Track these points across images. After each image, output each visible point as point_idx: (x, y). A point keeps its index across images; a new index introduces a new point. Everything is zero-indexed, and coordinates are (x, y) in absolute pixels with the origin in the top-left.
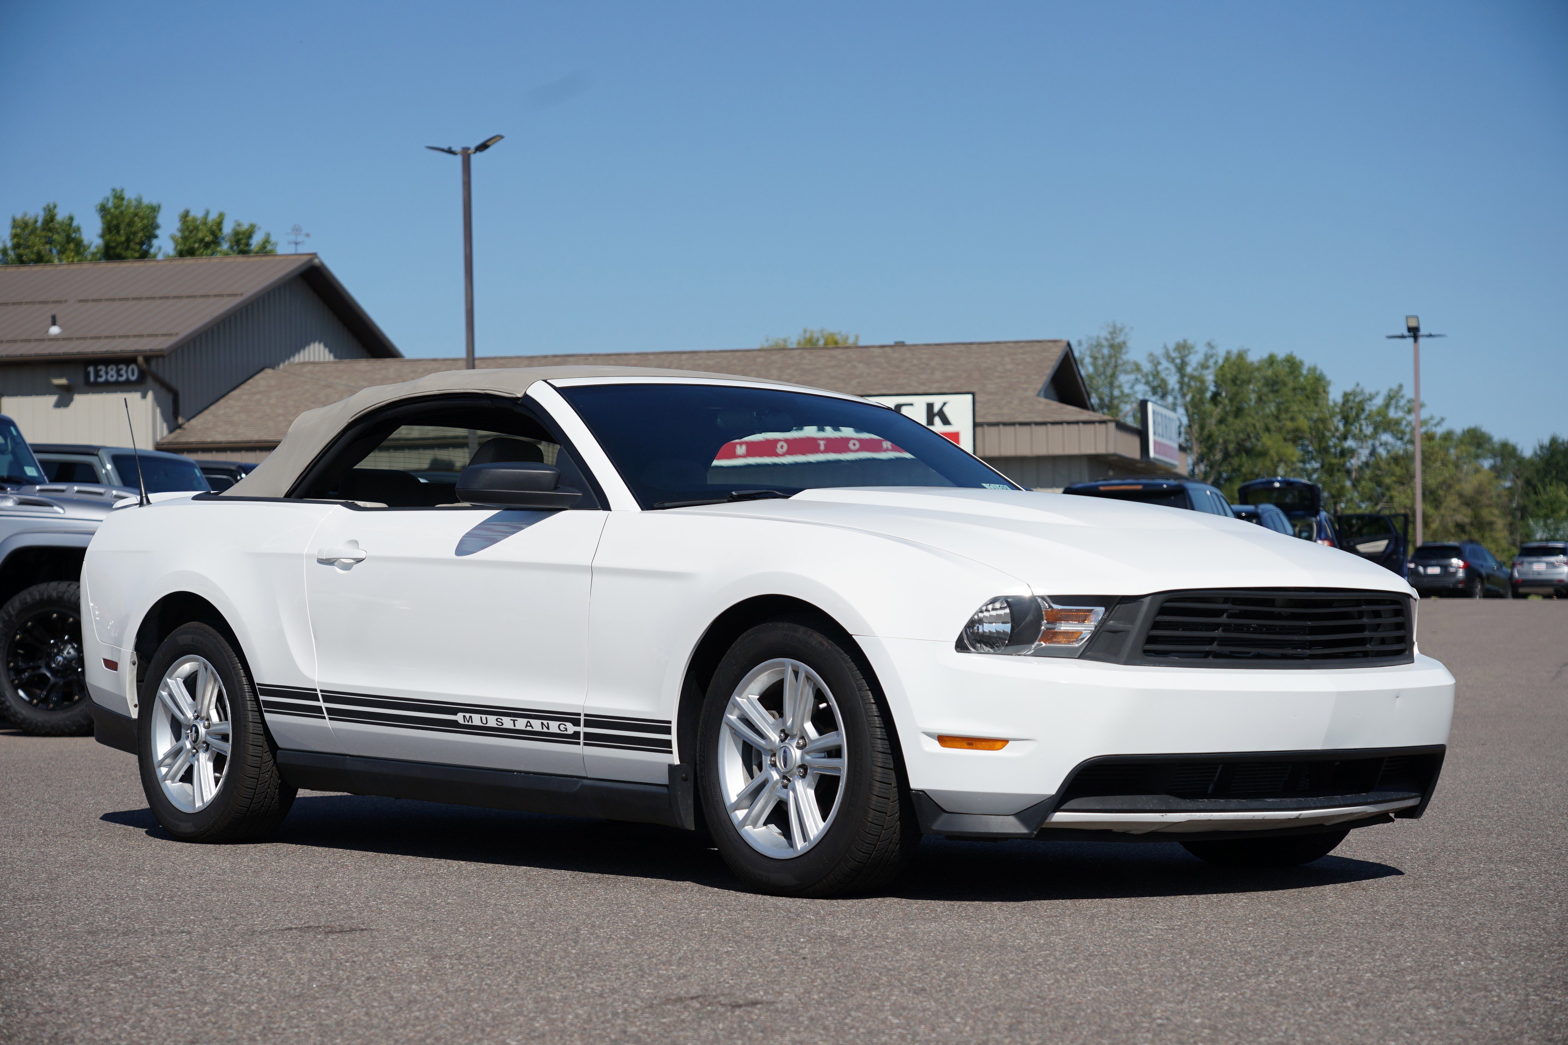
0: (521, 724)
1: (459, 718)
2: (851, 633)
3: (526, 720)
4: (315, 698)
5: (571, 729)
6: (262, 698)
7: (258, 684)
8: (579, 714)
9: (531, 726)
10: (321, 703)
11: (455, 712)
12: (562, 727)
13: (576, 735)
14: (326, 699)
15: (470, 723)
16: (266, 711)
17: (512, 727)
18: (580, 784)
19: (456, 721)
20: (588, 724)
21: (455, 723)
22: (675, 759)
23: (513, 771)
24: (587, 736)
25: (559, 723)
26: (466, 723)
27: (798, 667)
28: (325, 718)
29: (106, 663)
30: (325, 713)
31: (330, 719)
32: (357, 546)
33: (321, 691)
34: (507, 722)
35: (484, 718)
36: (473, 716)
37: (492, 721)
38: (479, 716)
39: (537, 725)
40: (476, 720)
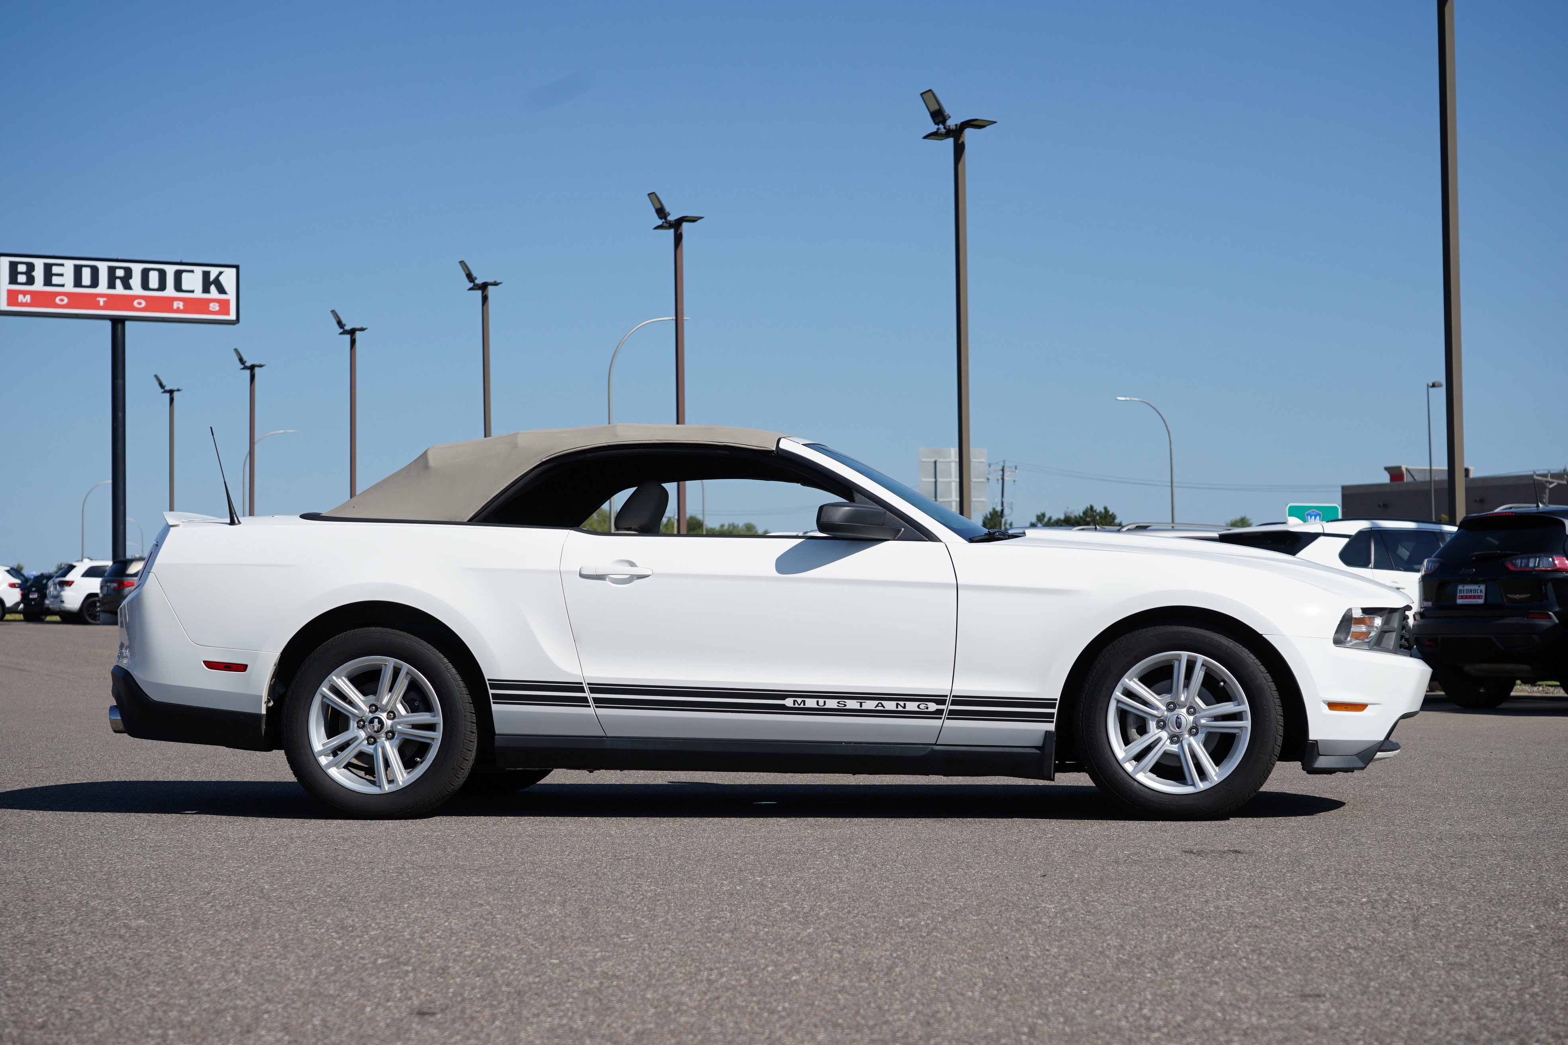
0: (870, 705)
1: (789, 702)
2: (1260, 632)
3: (876, 702)
4: (582, 690)
5: (933, 707)
6: (491, 692)
7: (489, 680)
8: (946, 696)
9: (883, 706)
10: (587, 694)
11: (784, 697)
12: (922, 706)
13: (940, 712)
14: (592, 690)
15: (802, 706)
16: (494, 703)
17: (859, 708)
18: (929, 750)
19: (784, 705)
20: (954, 703)
21: (783, 707)
22: (1051, 727)
23: (841, 743)
24: (951, 712)
25: (920, 703)
26: (797, 705)
28: (589, 706)
29: (210, 665)
30: (591, 702)
31: (597, 707)
32: (632, 564)
33: (589, 684)
34: (852, 704)
35: (821, 701)
36: (807, 700)
37: (832, 704)
38: (816, 700)
39: (890, 705)
40: (811, 703)
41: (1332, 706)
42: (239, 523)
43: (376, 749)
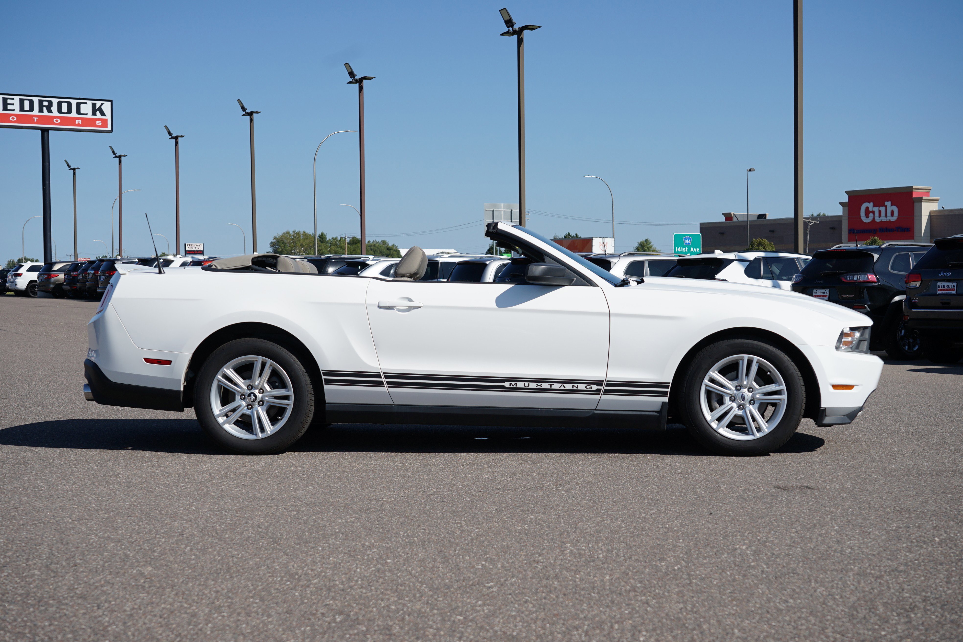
0: (556, 386)
1: (507, 384)
2: (793, 343)
3: (560, 384)
4: (380, 377)
5: (594, 387)
6: (323, 377)
7: (322, 370)
8: (603, 381)
9: (564, 387)
10: (383, 379)
11: (504, 381)
12: (588, 387)
13: (599, 390)
14: (386, 377)
15: (515, 386)
16: (325, 384)
17: (548, 388)
18: (591, 413)
19: (504, 386)
20: (608, 385)
21: (503, 387)
22: (666, 399)
24: (606, 391)
25: (586, 385)
26: (512, 386)
27: (753, 358)
28: (384, 387)
29: (148, 360)
30: (385, 384)
31: (389, 387)
32: (410, 300)
33: (384, 373)
34: (545, 386)
35: (527, 384)
36: (518, 383)
37: (533, 385)
38: (523, 383)
39: (569, 386)
40: (520, 385)
41: (835, 387)
42: (164, 273)
43: (252, 412)
